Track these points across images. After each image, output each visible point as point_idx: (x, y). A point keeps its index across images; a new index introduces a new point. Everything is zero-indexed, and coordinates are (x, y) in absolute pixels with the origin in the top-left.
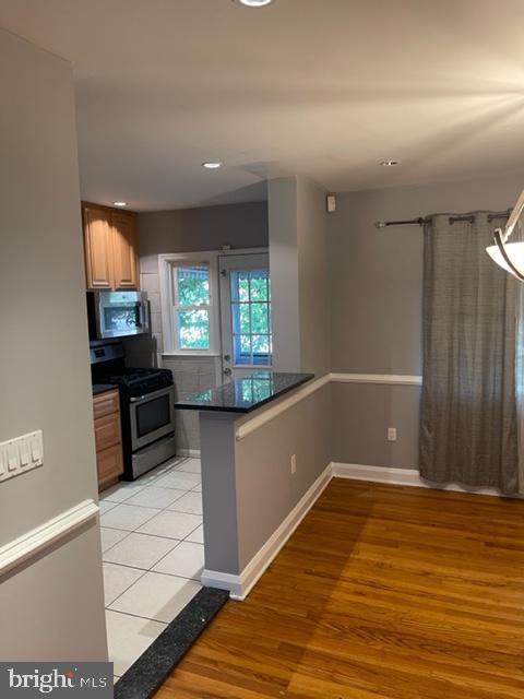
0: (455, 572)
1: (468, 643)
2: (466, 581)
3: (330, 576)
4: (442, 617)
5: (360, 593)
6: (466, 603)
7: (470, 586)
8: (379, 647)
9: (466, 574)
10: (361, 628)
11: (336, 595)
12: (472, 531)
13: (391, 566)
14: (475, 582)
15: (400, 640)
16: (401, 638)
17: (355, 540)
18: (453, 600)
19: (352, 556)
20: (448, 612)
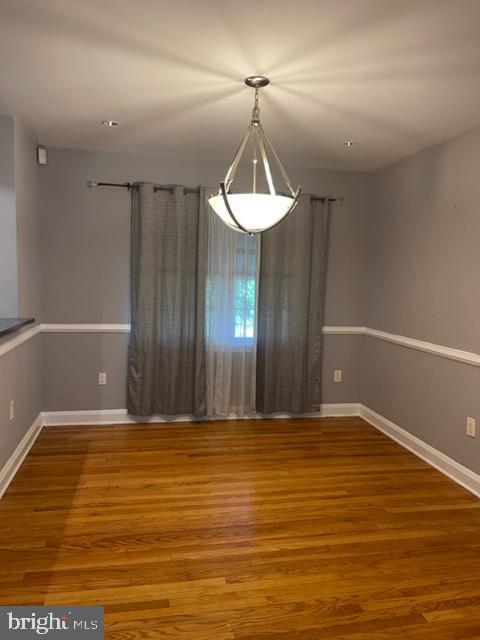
0: (171, 480)
1: (193, 528)
2: (181, 484)
3: (62, 508)
4: (169, 514)
5: (95, 514)
6: (185, 499)
7: (184, 487)
8: (123, 550)
9: (180, 480)
10: (102, 541)
11: (71, 521)
12: (178, 449)
13: (117, 487)
14: (188, 484)
15: (139, 540)
16: (139, 539)
17: (79, 474)
18: (175, 500)
19: (79, 487)
20: (172, 509)
